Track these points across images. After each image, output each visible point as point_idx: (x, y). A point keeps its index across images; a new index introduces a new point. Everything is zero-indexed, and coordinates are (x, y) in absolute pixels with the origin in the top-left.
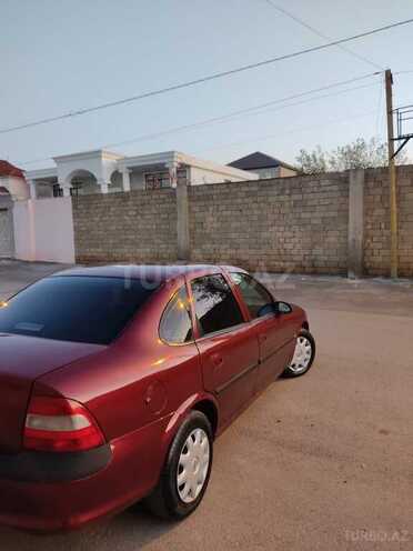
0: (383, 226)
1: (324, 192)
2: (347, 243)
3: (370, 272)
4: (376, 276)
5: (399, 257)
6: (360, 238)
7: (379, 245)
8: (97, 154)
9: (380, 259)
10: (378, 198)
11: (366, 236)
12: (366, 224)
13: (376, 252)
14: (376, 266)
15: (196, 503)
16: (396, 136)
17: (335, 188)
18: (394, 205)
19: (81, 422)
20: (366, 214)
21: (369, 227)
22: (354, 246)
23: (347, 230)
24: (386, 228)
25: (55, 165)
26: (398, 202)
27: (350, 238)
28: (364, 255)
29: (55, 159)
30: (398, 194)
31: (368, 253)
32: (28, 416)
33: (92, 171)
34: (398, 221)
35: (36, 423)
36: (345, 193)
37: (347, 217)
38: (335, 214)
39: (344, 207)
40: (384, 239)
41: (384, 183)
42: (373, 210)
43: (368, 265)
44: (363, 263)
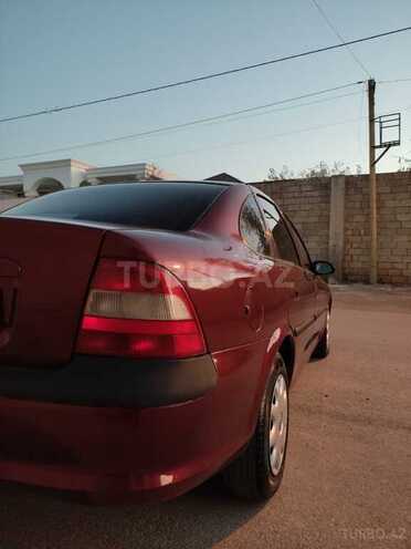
0: (362, 232)
1: (305, 197)
2: (327, 249)
3: (350, 278)
4: (356, 281)
5: (378, 263)
6: (341, 244)
7: (358, 252)
9: (360, 265)
10: (358, 205)
11: (346, 242)
12: (346, 229)
13: (355, 258)
14: (355, 271)
16: (377, 143)
17: (316, 194)
18: (375, 211)
20: (346, 221)
21: (349, 232)
22: (334, 251)
23: (328, 236)
24: (365, 235)
25: (22, 173)
26: (378, 208)
27: (331, 243)
28: (344, 260)
29: (21, 166)
30: (378, 200)
31: (348, 258)
34: (378, 227)
36: (326, 198)
37: (328, 223)
38: (316, 219)
39: (325, 213)
40: (363, 246)
41: (364, 190)
42: (353, 216)
43: (347, 271)
44: (343, 269)
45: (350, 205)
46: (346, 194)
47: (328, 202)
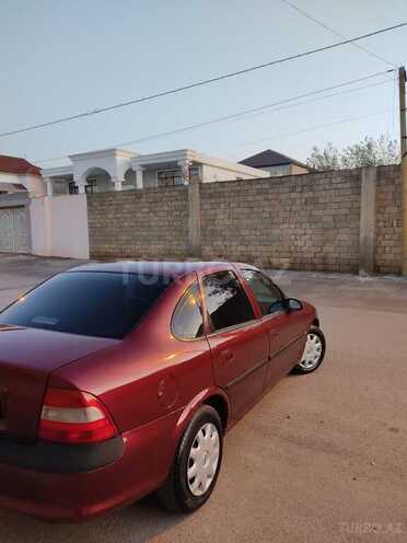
0: (395, 224)
1: (335, 189)
2: (358, 241)
3: (382, 269)
4: (387, 273)
6: (372, 235)
7: (391, 243)
8: (111, 153)
9: (391, 256)
10: (390, 197)
11: (377, 234)
12: (378, 221)
13: (388, 249)
14: (387, 263)
15: (206, 496)
17: (348, 185)
19: (95, 414)
20: (378, 212)
21: (381, 224)
22: (366, 243)
23: (358, 228)
24: (398, 226)
25: (70, 163)
27: (362, 235)
28: (376, 247)
29: (71, 157)
31: (380, 250)
32: (44, 407)
33: (106, 169)
35: (51, 414)
36: (357, 190)
37: (359, 215)
38: (347, 211)
39: (355, 205)
40: (396, 237)
41: (397, 181)
42: (385, 207)
43: (379, 263)
44: (375, 261)
45: (382, 196)
46: (378, 185)
47: (359, 194)
